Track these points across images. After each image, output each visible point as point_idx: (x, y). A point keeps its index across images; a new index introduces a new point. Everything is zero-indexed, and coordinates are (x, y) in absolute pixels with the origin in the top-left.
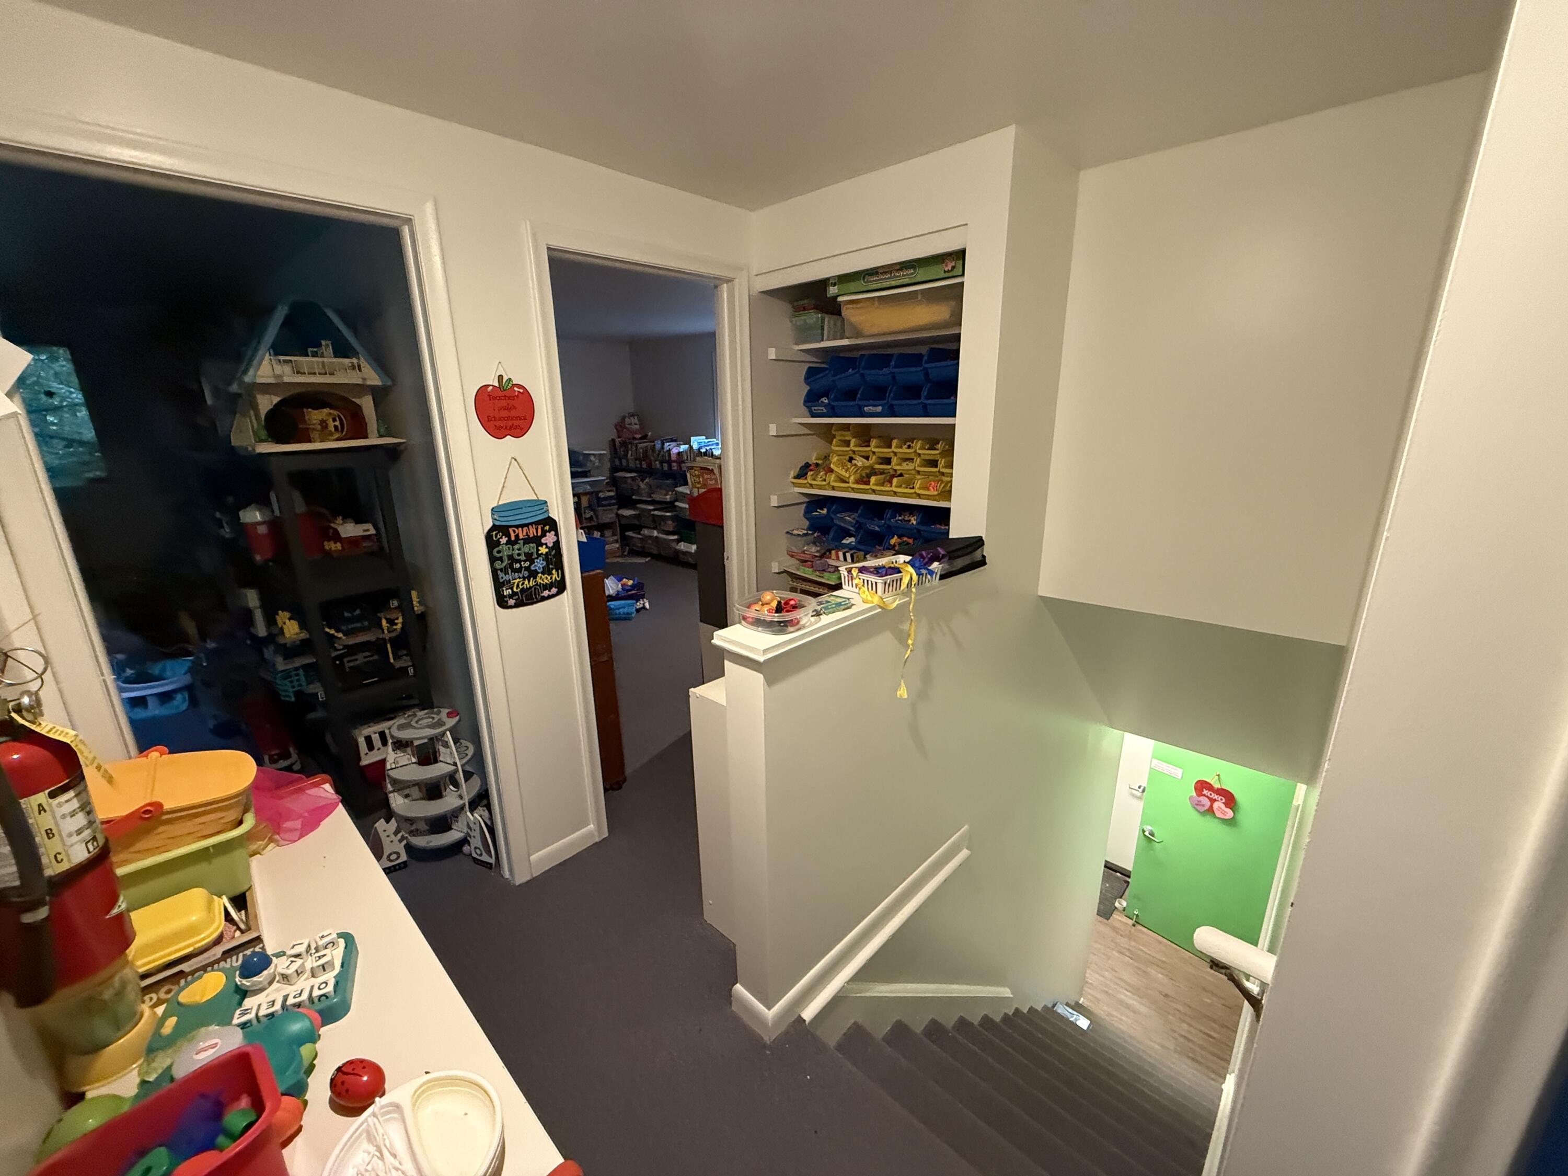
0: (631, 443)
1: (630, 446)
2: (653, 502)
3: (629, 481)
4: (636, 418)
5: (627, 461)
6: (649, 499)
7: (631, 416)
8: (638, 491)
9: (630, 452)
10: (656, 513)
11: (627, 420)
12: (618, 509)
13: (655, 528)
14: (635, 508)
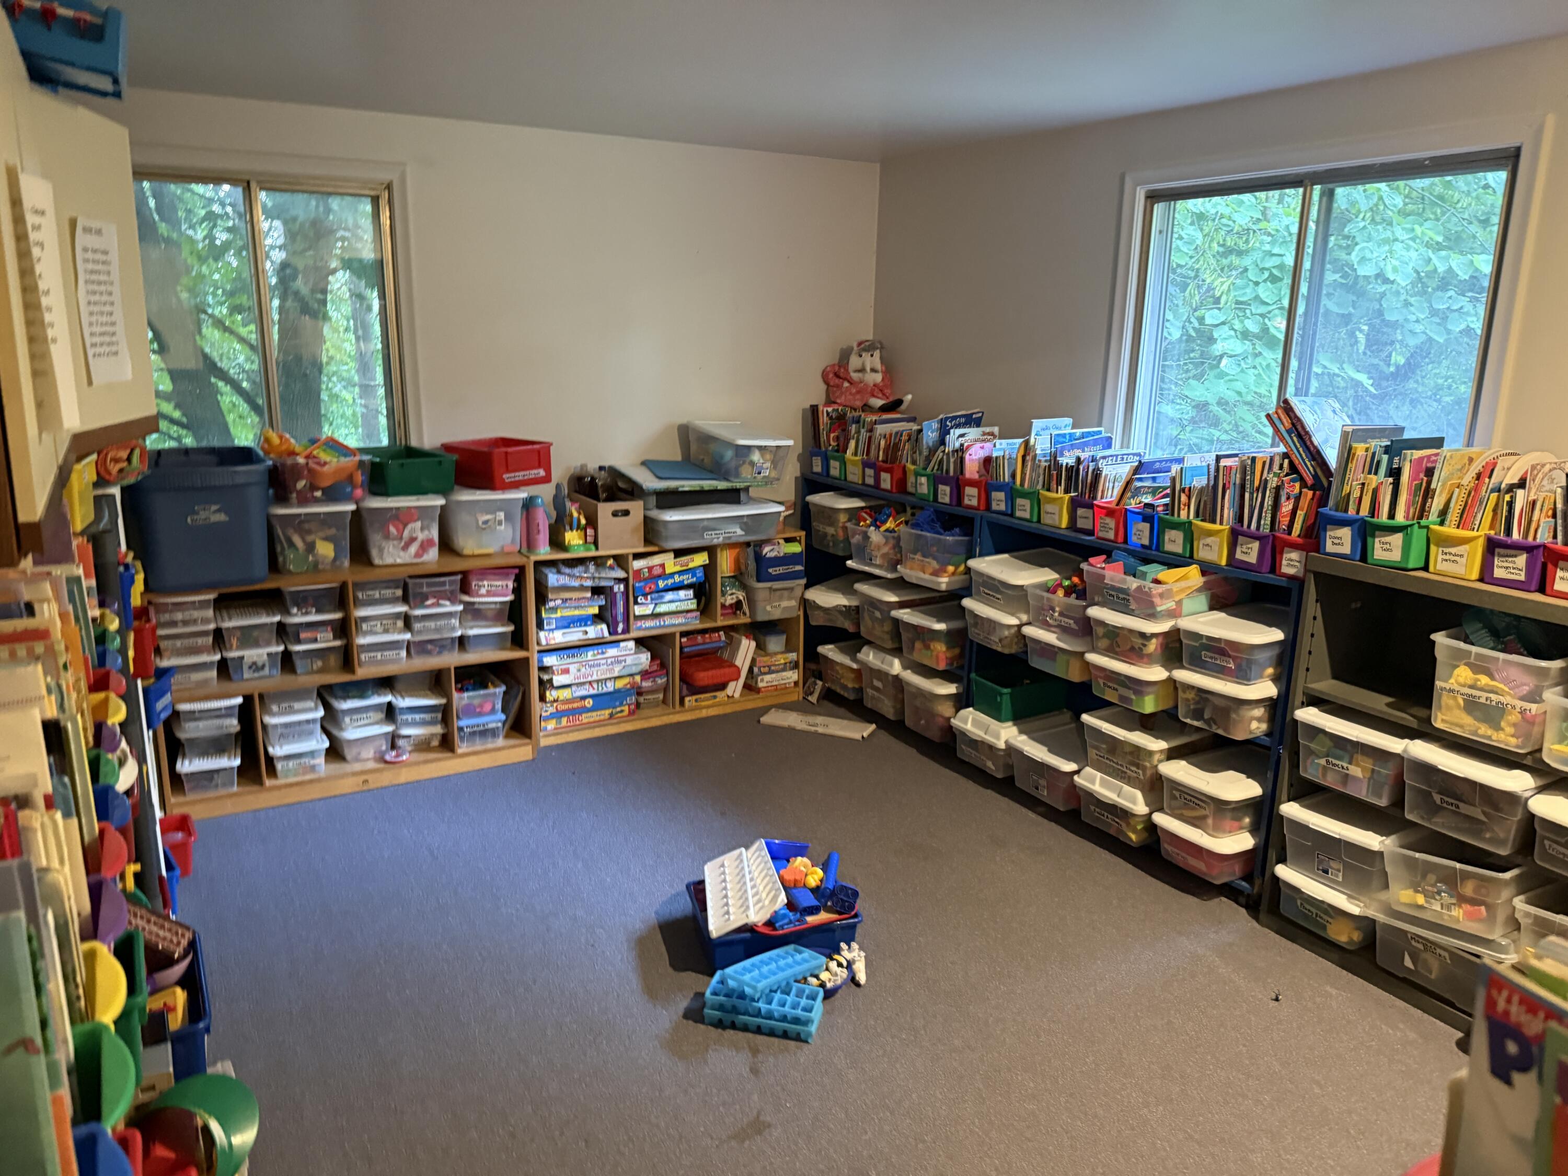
0: (857, 421)
1: (853, 428)
2: (899, 584)
3: (843, 518)
4: (877, 354)
5: (843, 463)
6: (889, 576)
7: (866, 350)
8: (863, 552)
9: (852, 444)
10: (905, 615)
11: (854, 362)
12: (807, 586)
13: (897, 651)
14: (848, 591)
